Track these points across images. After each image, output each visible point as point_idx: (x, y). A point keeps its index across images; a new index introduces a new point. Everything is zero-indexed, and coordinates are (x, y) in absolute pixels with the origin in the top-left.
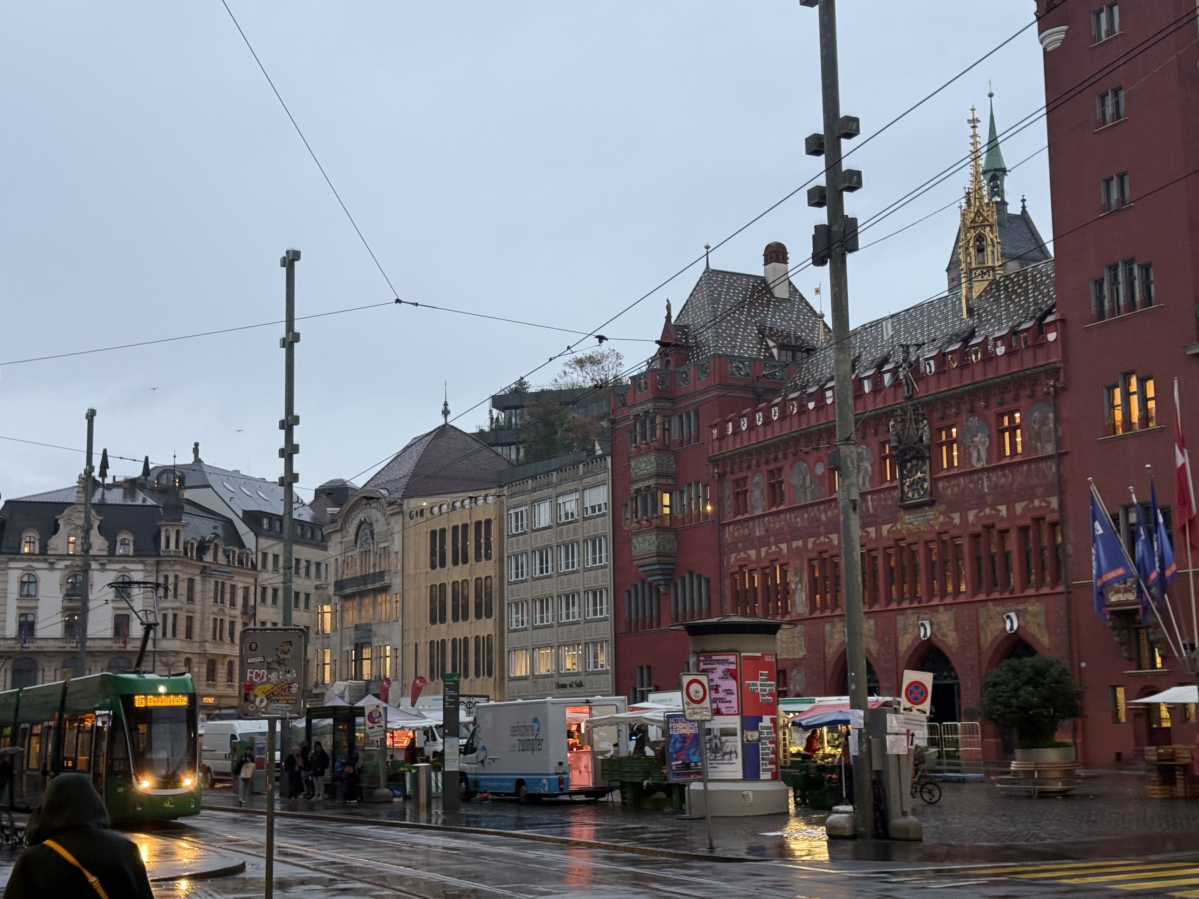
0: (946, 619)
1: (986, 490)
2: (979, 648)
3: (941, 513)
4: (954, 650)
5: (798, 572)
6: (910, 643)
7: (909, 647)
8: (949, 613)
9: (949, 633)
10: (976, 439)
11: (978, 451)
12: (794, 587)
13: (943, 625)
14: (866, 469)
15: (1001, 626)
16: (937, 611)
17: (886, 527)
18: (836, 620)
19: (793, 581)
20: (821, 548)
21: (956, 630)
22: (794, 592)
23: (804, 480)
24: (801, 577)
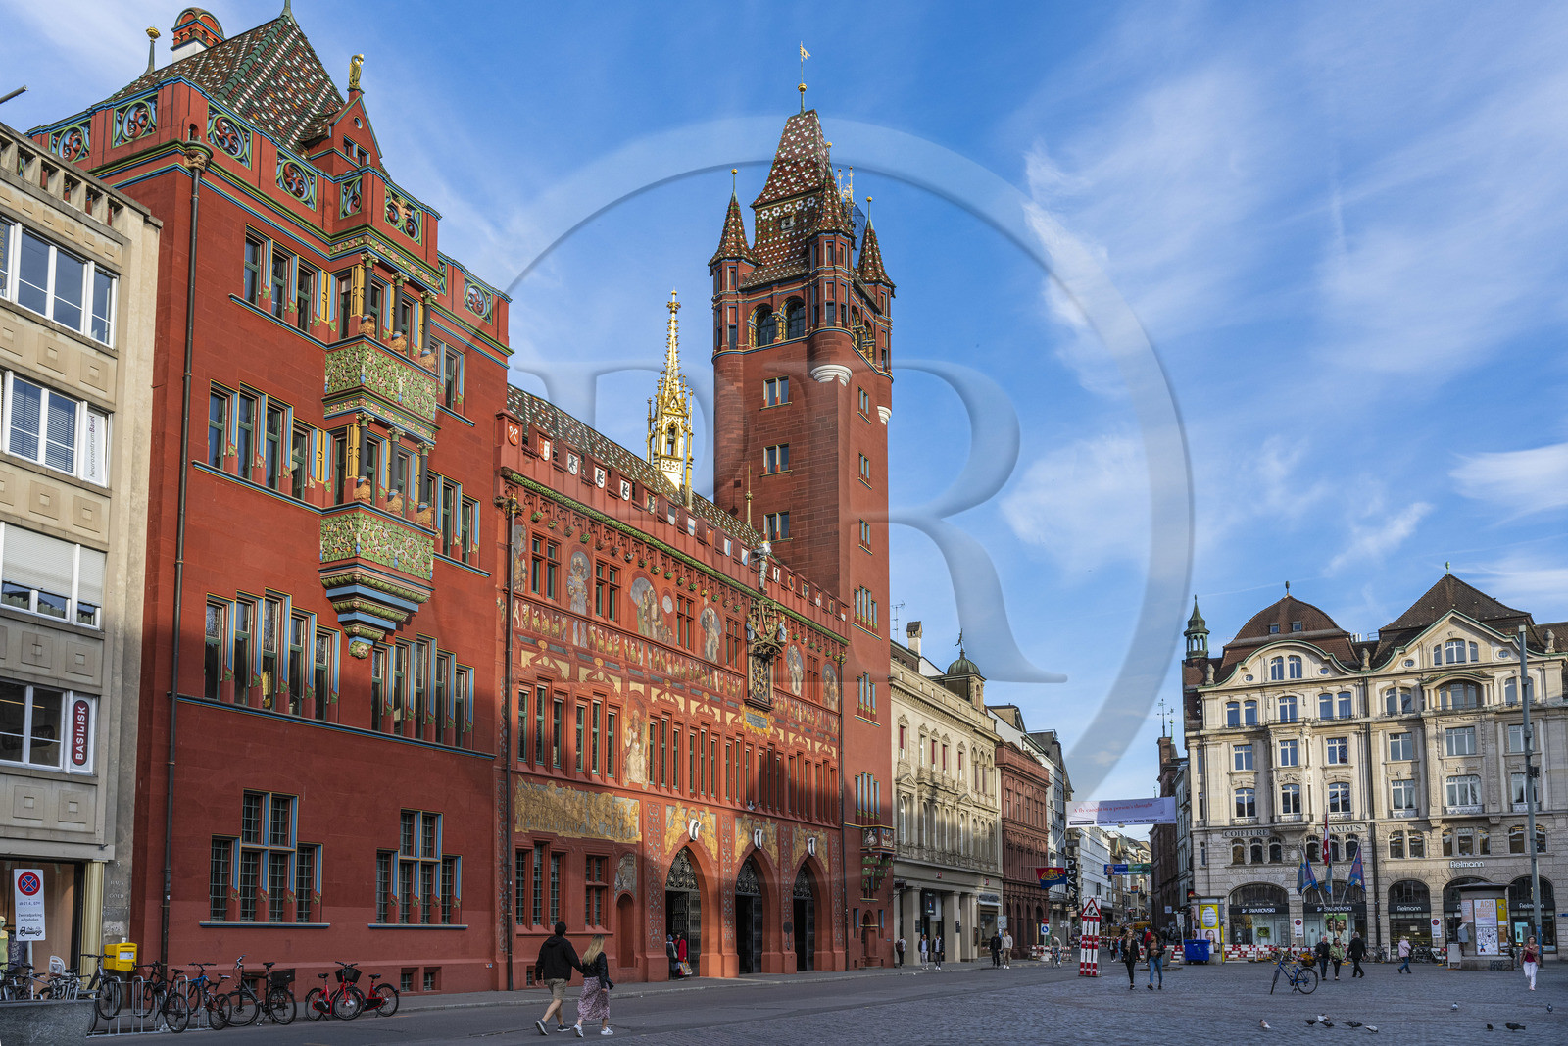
0: (772, 832)
1: (800, 719)
2: (792, 865)
3: (771, 724)
4: (776, 864)
5: (637, 727)
6: (744, 849)
7: (743, 851)
8: (773, 826)
9: (773, 848)
12: (628, 744)
13: (769, 836)
14: (715, 638)
17: (730, 716)
18: (678, 804)
19: (628, 735)
20: (666, 707)
21: (779, 844)
22: (629, 750)
23: (650, 606)
24: (639, 735)
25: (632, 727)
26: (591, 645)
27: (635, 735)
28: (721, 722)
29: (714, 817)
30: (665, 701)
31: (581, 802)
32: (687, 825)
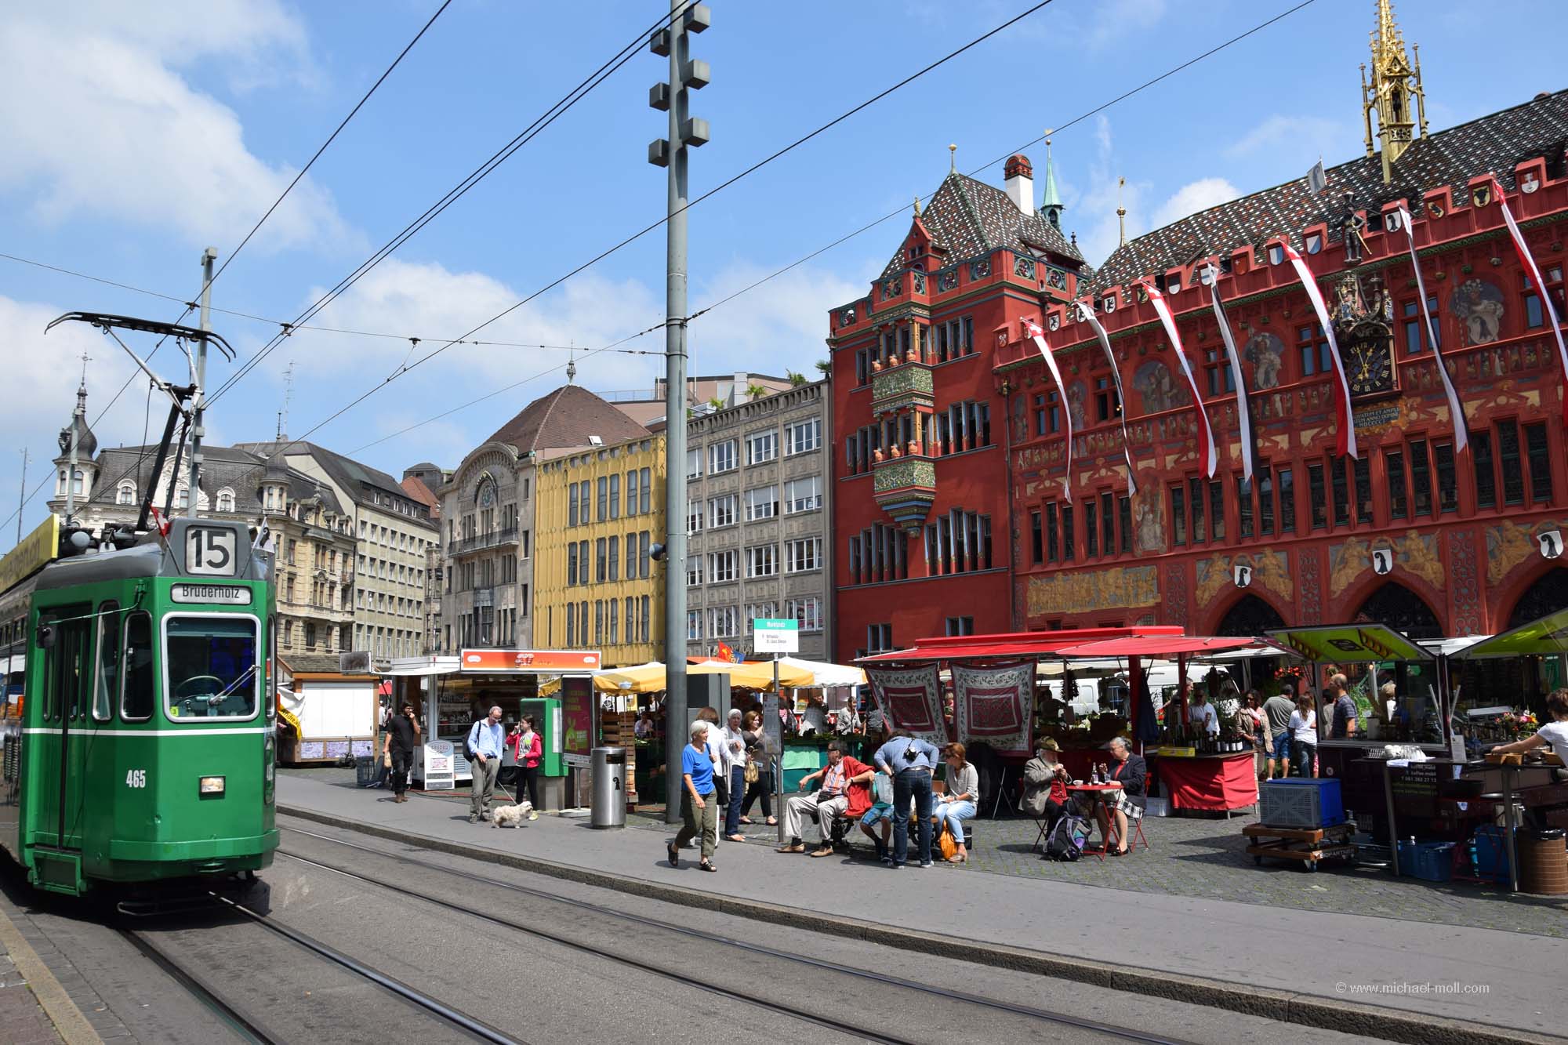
0: (1422, 545)
1: (1499, 373)
2: (1488, 581)
3: (1412, 409)
4: (1437, 586)
5: (1149, 499)
6: (1352, 580)
7: (1350, 584)
8: (1427, 538)
9: (1428, 566)
10: (1479, 308)
11: (1483, 324)
12: (1139, 518)
13: (1416, 553)
14: (1272, 361)
15: (1529, 549)
16: (1405, 537)
17: (1306, 437)
18: (1216, 556)
19: (1138, 511)
20: (1191, 467)
21: (1442, 558)
22: (1140, 525)
23: (1159, 383)
24: (1152, 506)
25: (1143, 502)
26: (1093, 451)
27: (1147, 508)
28: (1291, 448)
29: (1282, 557)
30: (1189, 460)
31: (1089, 582)
32: (1232, 573)
